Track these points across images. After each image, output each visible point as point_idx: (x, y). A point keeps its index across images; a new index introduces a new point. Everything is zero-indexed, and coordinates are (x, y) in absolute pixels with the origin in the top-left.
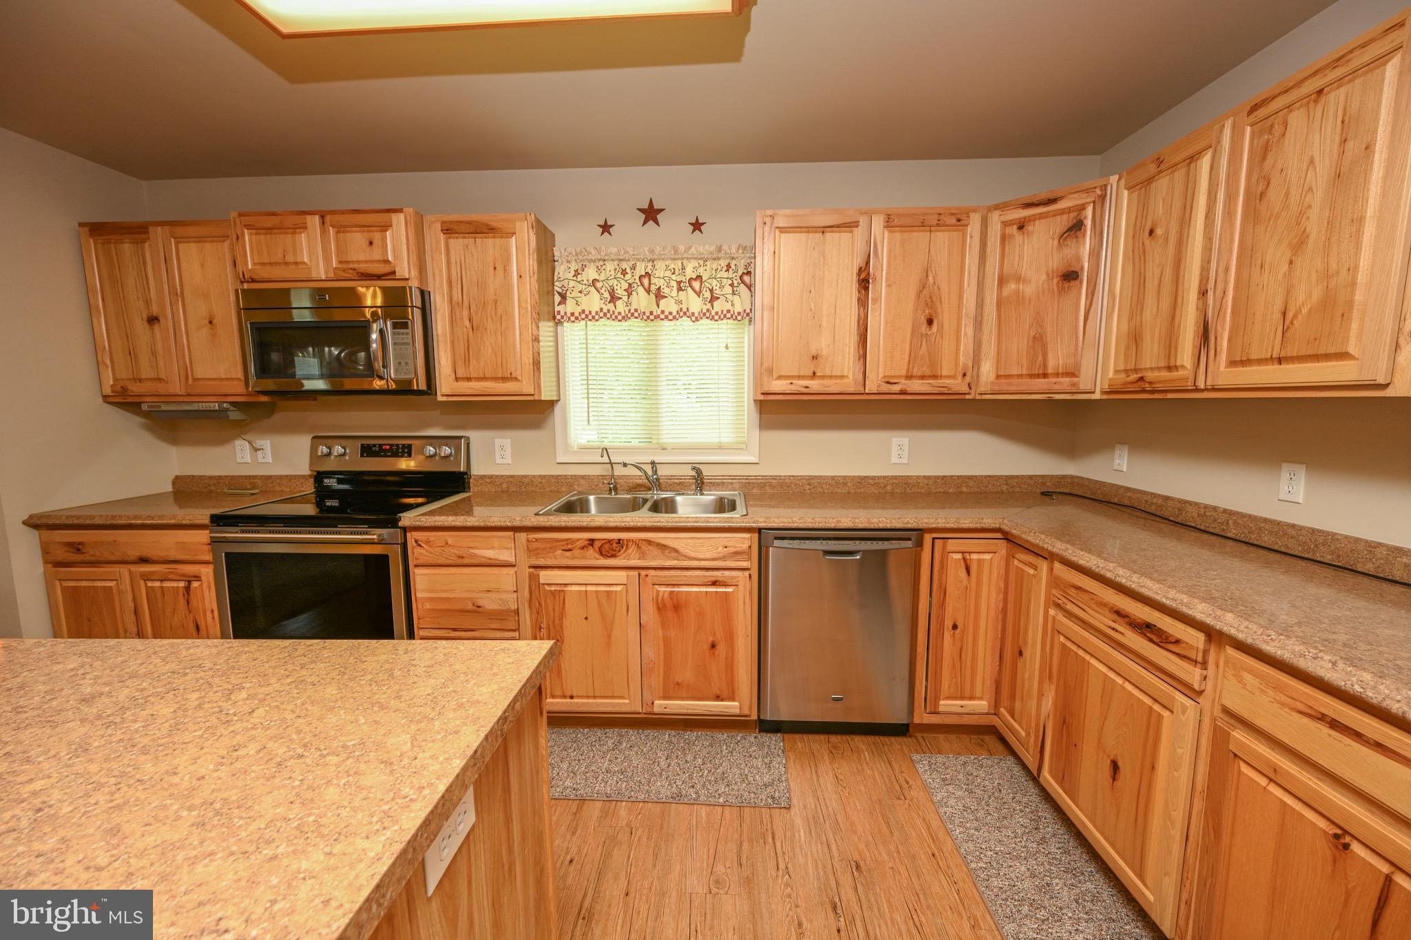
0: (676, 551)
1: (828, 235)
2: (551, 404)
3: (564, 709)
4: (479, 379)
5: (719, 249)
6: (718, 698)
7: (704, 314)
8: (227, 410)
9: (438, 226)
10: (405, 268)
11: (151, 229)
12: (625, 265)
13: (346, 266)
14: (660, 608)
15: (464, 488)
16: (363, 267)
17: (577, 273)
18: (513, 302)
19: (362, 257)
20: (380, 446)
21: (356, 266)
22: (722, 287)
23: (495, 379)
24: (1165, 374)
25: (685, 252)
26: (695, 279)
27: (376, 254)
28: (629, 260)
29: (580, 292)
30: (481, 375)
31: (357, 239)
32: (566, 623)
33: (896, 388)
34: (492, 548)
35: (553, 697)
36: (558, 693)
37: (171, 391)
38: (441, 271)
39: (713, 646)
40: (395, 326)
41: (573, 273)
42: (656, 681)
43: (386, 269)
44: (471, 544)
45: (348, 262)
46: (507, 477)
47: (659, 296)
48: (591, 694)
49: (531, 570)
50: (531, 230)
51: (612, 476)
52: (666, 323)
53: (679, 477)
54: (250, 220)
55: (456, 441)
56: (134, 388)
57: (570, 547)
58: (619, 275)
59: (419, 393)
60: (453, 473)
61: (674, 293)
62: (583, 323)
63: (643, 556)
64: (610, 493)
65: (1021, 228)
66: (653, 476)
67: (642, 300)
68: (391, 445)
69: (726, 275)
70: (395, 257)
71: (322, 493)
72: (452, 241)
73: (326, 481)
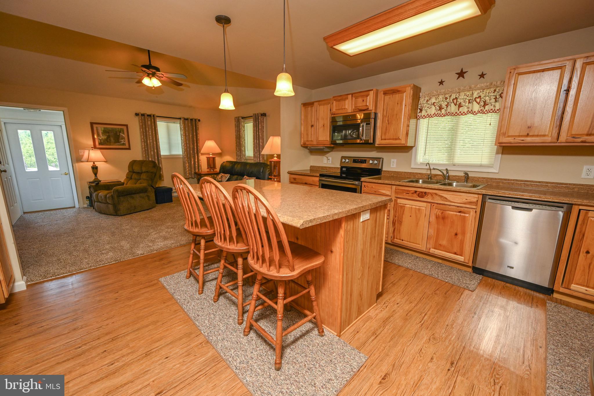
0: (446, 198)
2: (411, 148)
3: (399, 243)
5: (491, 84)
6: (455, 253)
7: (479, 112)
8: (324, 149)
9: (382, 93)
10: (371, 107)
11: (315, 103)
12: (447, 96)
14: (437, 217)
15: (380, 174)
16: (360, 108)
17: (428, 101)
18: (402, 114)
19: (361, 105)
20: (358, 160)
22: (490, 100)
23: (393, 139)
25: (474, 87)
26: (478, 98)
27: (364, 104)
28: (449, 94)
29: (428, 107)
30: (389, 138)
31: (360, 100)
32: (404, 216)
34: (385, 190)
35: (397, 239)
36: (398, 238)
37: (314, 144)
38: (381, 106)
39: (456, 234)
40: (367, 124)
41: (426, 101)
42: (432, 242)
43: (366, 108)
44: (379, 188)
45: (357, 107)
46: (394, 172)
47: (460, 106)
48: (409, 241)
49: (395, 198)
50: (411, 89)
51: (431, 174)
52: (461, 116)
53: (459, 176)
54: (335, 98)
55: (379, 159)
56: (307, 143)
57: (408, 192)
58: (444, 100)
59: (371, 144)
60: (377, 169)
61: (467, 104)
62: (428, 118)
63: (433, 198)
64: (429, 179)
66: (446, 175)
67: (453, 108)
68: (361, 160)
69: (493, 94)
70: (369, 104)
71: (342, 172)
72: (386, 97)
73: (343, 169)
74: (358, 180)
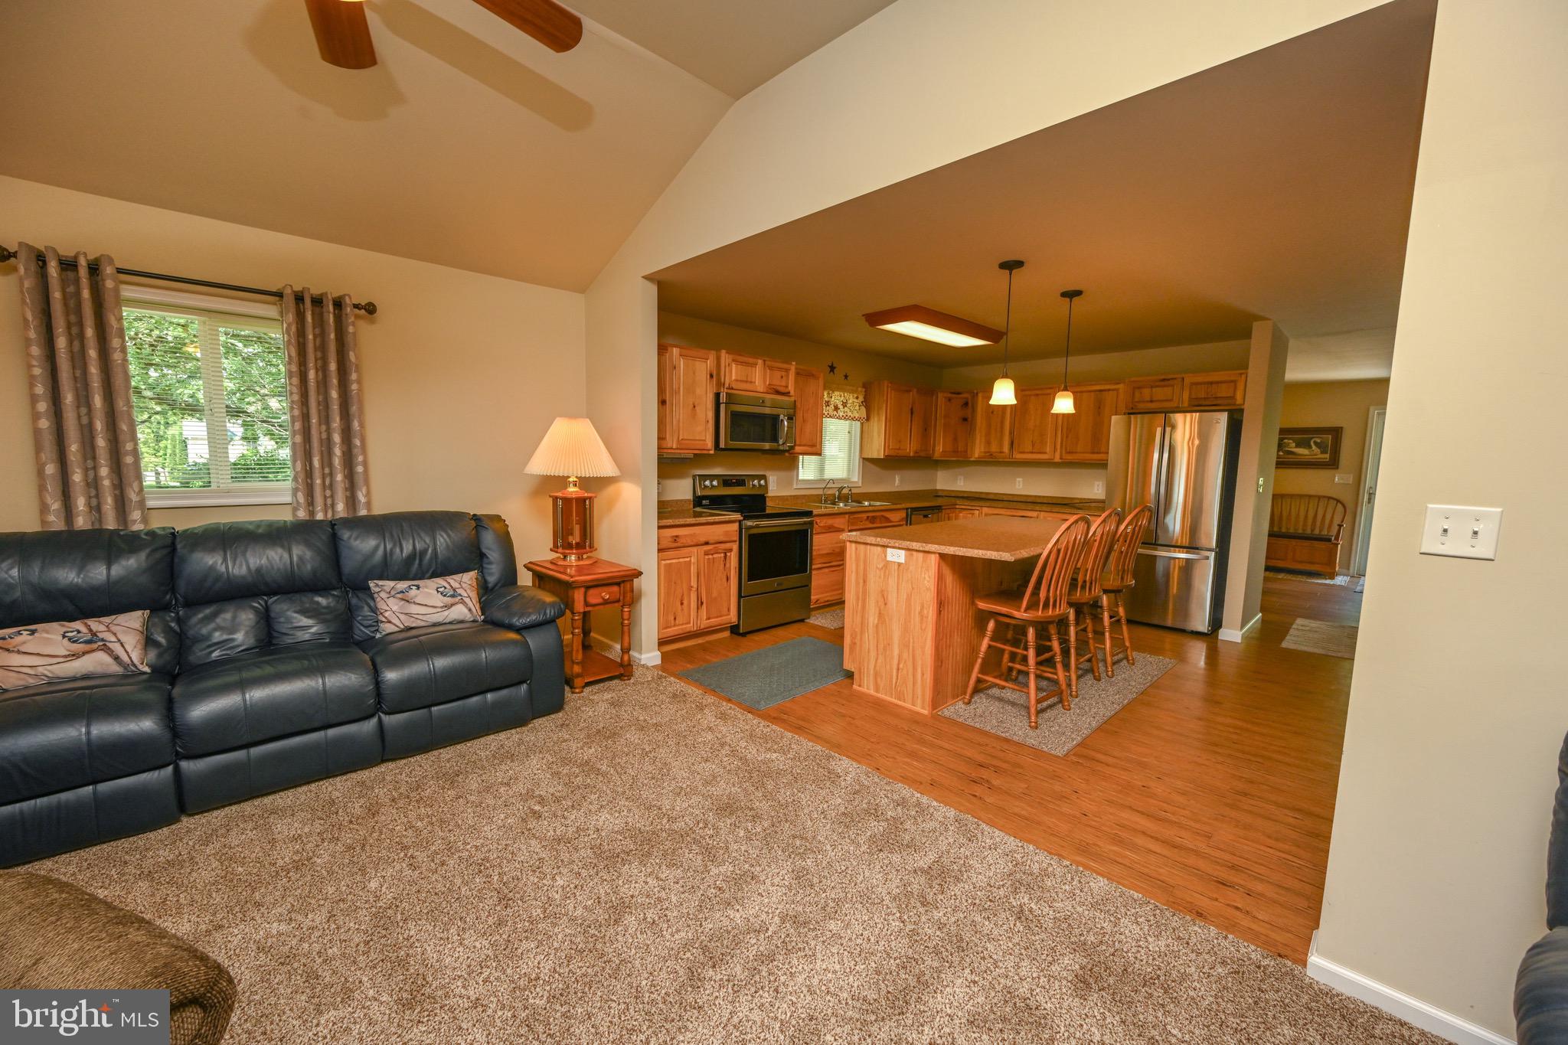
1: (905, 394)
4: (803, 446)
11: (671, 349)
13: (771, 386)
16: (777, 388)
19: (777, 383)
20: (731, 480)
21: (774, 387)
24: (999, 453)
27: (784, 384)
30: (805, 444)
31: (776, 374)
33: (918, 455)
34: (839, 523)
37: (669, 447)
40: (788, 419)
43: (786, 390)
44: (832, 522)
50: (823, 377)
65: (949, 400)
68: (736, 480)
69: (857, 401)
70: (790, 385)
73: (704, 502)
74: (809, 514)
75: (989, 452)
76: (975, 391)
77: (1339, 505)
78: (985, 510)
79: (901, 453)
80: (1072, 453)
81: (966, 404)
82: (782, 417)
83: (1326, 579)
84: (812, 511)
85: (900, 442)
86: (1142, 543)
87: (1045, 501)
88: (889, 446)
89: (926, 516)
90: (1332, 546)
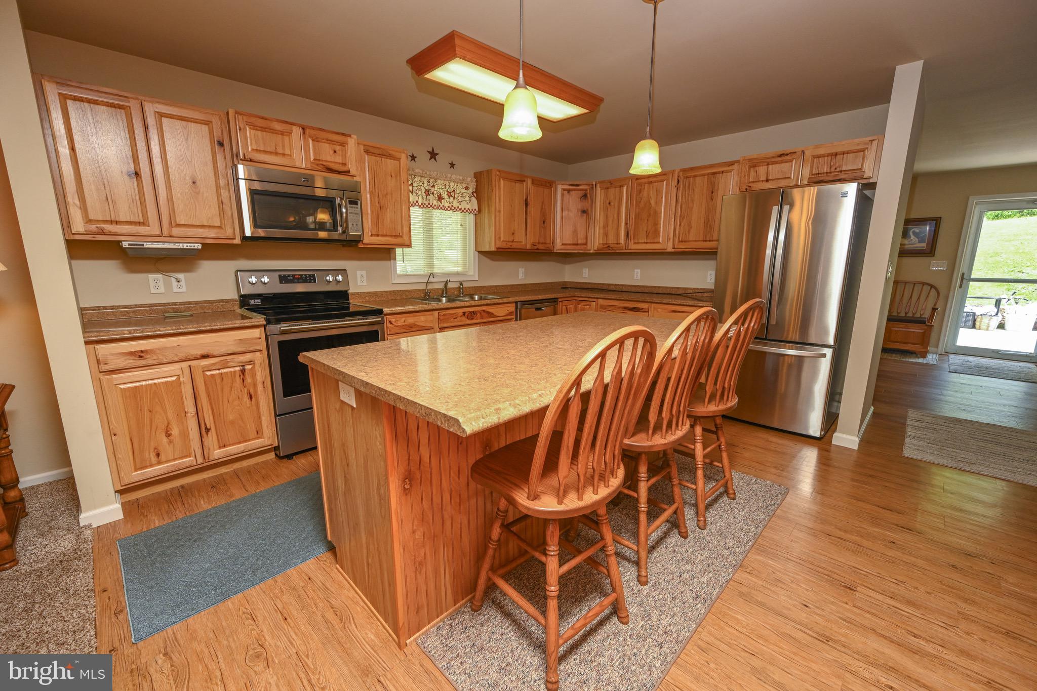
0: (493, 314)
1: (517, 184)
4: (383, 236)
9: (362, 147)
10: (354, 171)
13: (318, 162)
16: (329, 165)
19: (329, 159)
20: (293, 276)
21: (324, 163)
22: (465, 197)
24: (616, 245)
25: (450, 177)
26: (453, 192)
27: (339, 159)
28: (426, 177)
30: (385, 234)
31: (327, 147)
33: (536, 247)
37: (152, 233)
38: (363, 173)
40: (350, 202)
43: (345, 169)
45: (319, 160)
47: (441, 197)
50: (406, 158)
51: (427, 289)
54: (250, 120)
55: (343, 272)
56: (112, 229)
57: (456, 316)
61: (447, 197)
62: (417, 208)
63: (482, 317)
65: (568, 192)
68: (301, 275)
69: (466, 191)
70: (350, 163)
72: (369, 157)
73: (252, 302)
74: (379, 312)
75: (606, 244)
76: (594, 183)
77: (933, 290)
78: (601, 302)
79: (515, 245)
80: (685, 241)
81: (585, 196)
82: (338, 201)
83: (918, 358)
84: (382, 310)
85: (513, 234)
86: (756, 338)
87: (660, 292)
88: (500, 238)
89: (537, 309)
90: (926, 327)
